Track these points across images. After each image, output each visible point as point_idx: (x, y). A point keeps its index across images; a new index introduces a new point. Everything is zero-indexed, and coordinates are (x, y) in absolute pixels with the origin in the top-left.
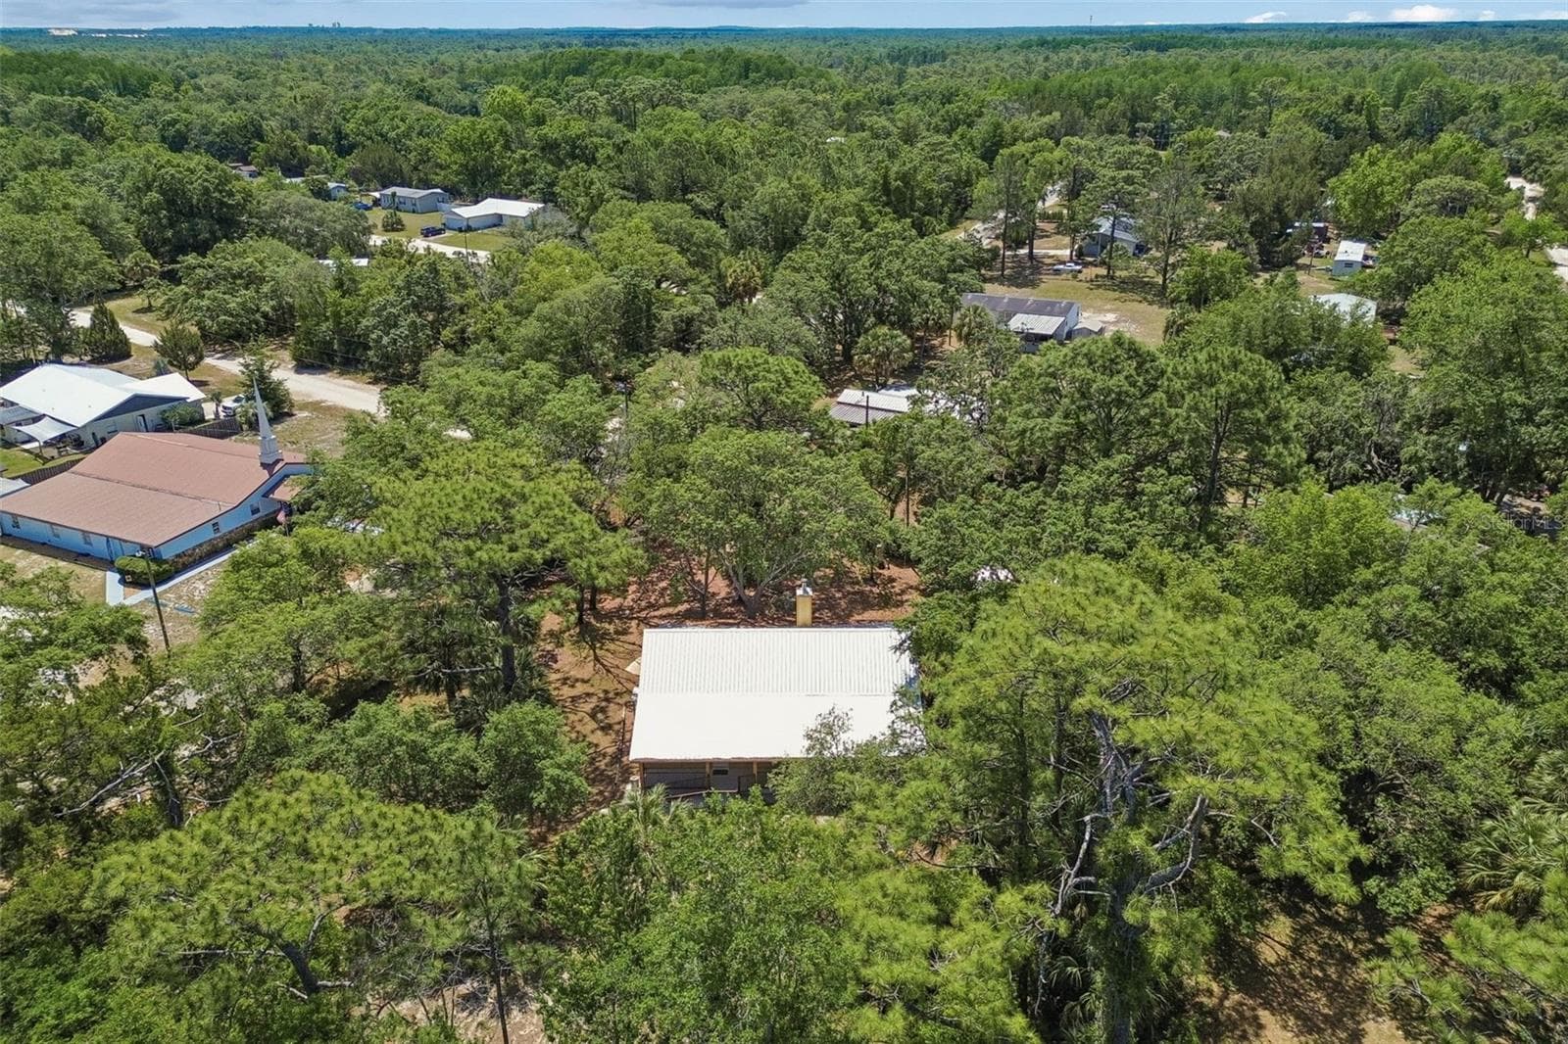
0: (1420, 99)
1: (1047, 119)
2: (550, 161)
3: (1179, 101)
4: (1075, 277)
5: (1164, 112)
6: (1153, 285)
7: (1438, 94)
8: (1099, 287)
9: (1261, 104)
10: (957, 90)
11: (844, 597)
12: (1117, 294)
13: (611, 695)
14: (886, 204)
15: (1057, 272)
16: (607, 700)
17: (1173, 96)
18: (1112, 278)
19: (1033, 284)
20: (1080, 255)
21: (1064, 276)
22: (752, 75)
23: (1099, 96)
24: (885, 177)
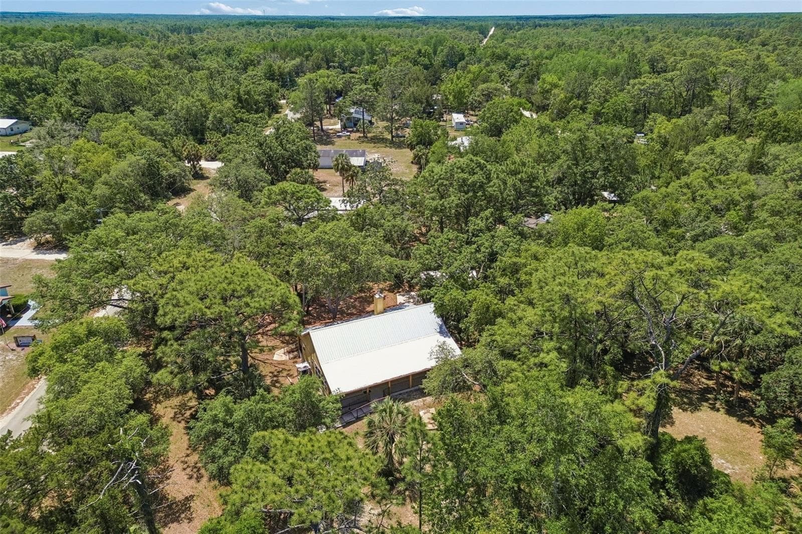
0: (445, 51)
1: (293, 62)
2: (14, 94)
3: (346, 52)
4: (349, 138)
5: (340, 58)
6: (387, 139)
7: (452, 48)
8: (363, 142)
9: (382, 54)
10: (233, 48)
11: (355, 301)
12: (372, 145)
13: (276, 373)
14: (242, 108)
15: (340, 137)
16: (275, 376)
17: (343, 51)
18: (366, 137)
19: (332, 143)
20: (344, 127)
21: (343, 138)
22: (102, 40)
23: (305, 51)
24: (238, 93)
